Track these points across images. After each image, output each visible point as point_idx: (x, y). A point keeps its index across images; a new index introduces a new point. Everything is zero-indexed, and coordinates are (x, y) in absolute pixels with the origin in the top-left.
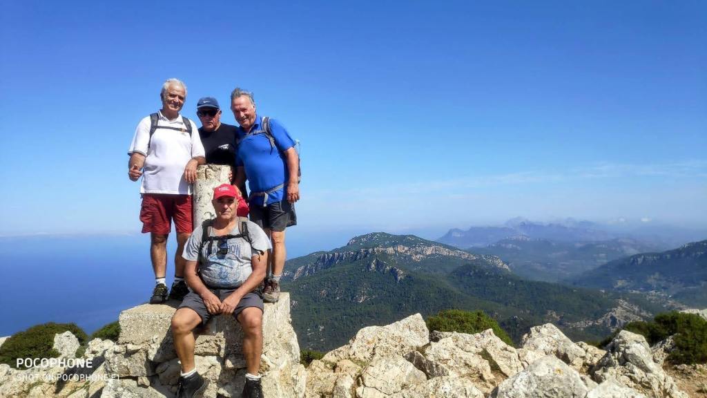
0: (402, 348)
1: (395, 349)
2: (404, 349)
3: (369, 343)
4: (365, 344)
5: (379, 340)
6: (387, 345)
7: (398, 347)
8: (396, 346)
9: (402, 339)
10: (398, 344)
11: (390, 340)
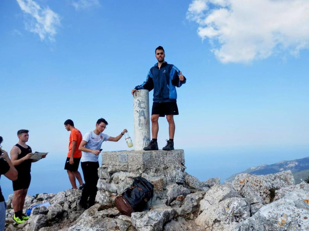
0: (260, 187)
1: (256, 187)
2: (261, 188)
3: (241, 182)
4: (239, 183)
5: (248, 181)
6: (252, 185)
7: (258, 187)
8: (257, 186)
9: (261, 182)
10: (258, 184)
11: (254, 182)
